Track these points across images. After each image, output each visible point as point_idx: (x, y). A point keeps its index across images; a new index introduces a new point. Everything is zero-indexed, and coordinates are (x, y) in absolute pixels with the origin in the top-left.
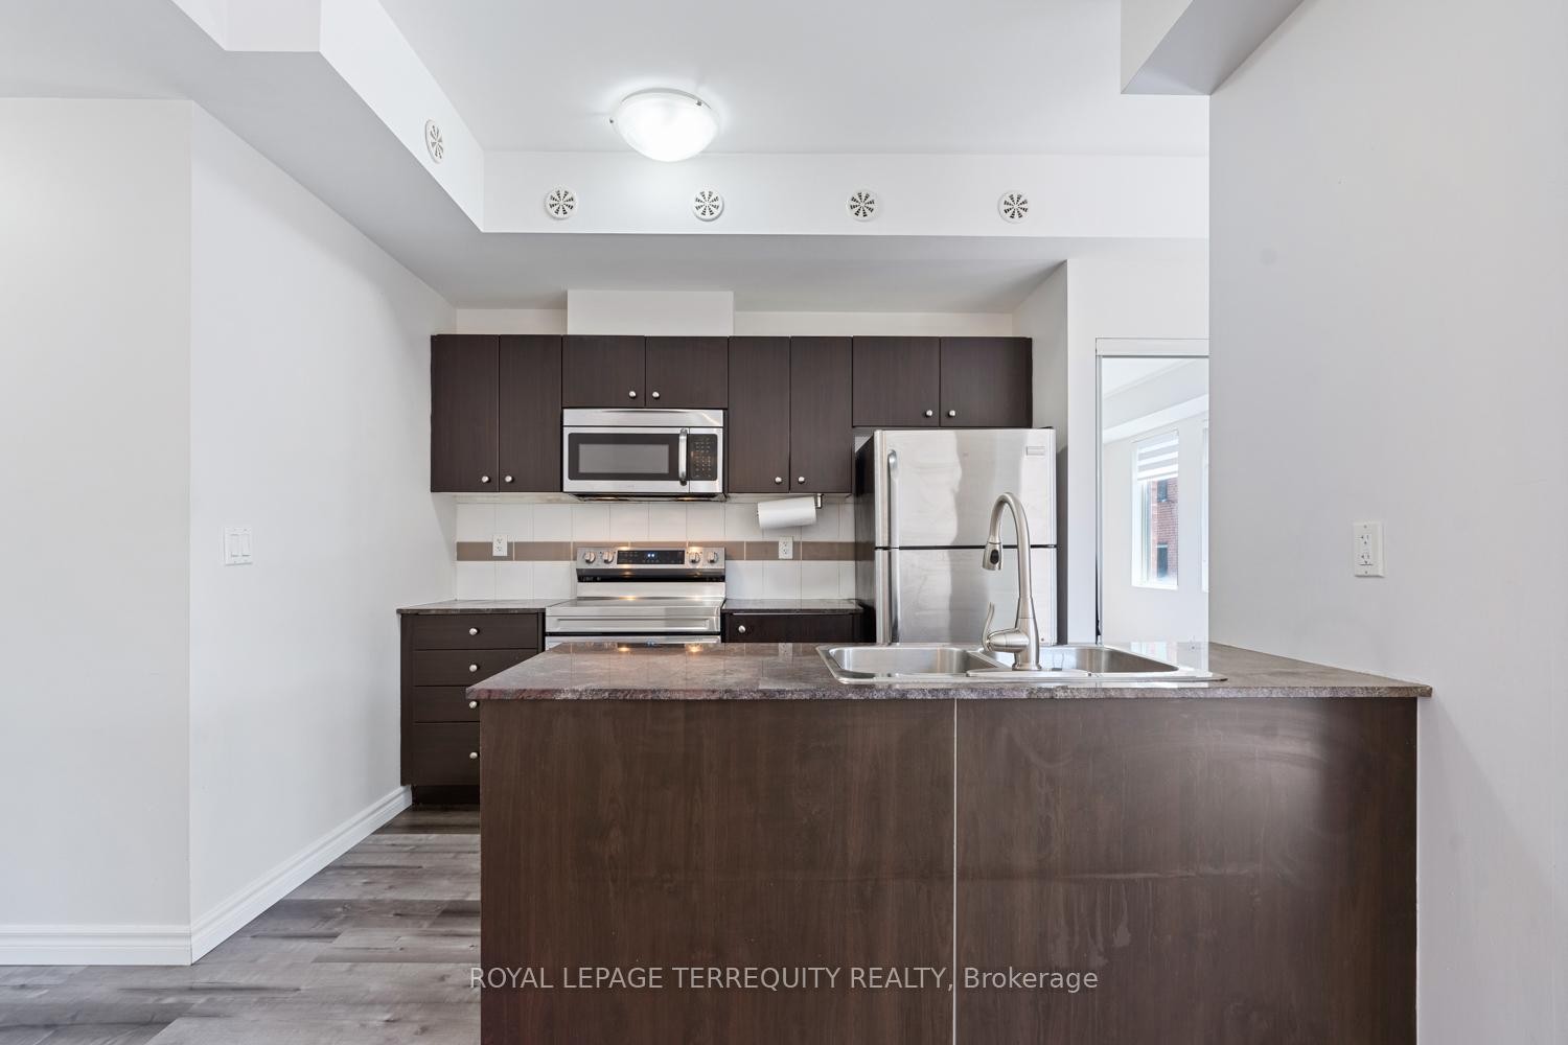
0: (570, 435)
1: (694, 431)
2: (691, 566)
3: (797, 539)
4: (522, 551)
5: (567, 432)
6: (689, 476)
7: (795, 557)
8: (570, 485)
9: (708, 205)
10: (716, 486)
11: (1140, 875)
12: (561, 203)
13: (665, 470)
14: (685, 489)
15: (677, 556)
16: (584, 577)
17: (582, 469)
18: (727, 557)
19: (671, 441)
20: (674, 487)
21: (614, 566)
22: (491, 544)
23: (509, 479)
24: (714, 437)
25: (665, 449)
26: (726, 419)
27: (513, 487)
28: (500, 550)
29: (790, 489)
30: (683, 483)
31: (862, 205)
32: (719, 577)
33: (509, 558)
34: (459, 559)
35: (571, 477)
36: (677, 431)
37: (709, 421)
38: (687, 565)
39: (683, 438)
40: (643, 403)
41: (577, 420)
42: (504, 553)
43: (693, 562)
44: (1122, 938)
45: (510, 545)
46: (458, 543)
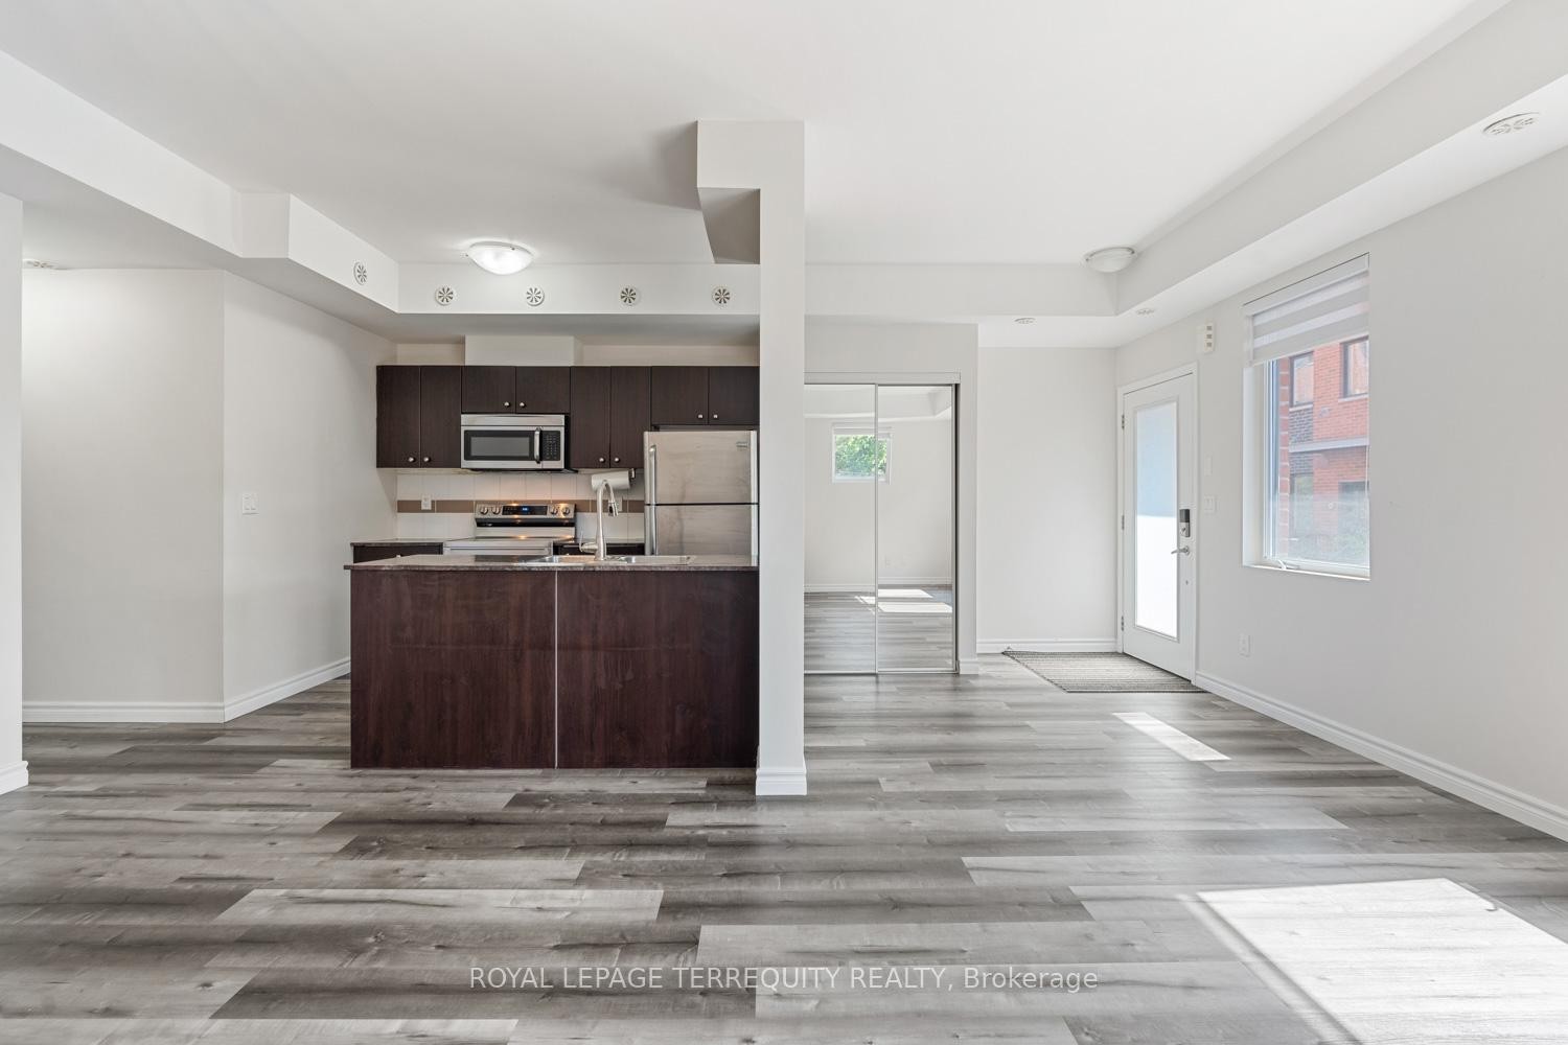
0: (466, 432)
1: (545, 429)
2: (552, 517)
3: (625, 498)
4: (441, 506)
5: (463, 429)
6: (542, 458)
7: (624, 510)
8: (465, 463)
9: (534, 296)
10: (560, 464)
11: (637, 649)
12: (445, 295)
13: (527, 454)
14: (539, 466)
15: (543, 510)
16: (481, 523)
17: (473, 454)
18: (576, 510)
19: (530, 434)
20: (532, 465)
21: (500, 516)
22: (420, 502)
23: (427, 459)
24: (559, 433)
25: (527, 440)
26: (567, 420)
27: (430, 464)
28: (426, 505)
29: (609, 465)
30: (538, 463)
31: (628, 296)
32: (571, 524)
33: (432, 511)
34: (399, 511)
35: (466, 458)
36: (534, 429)
37: (555, 422)
38: (549, 516)
39: (537, 433)
40: (514, 410)
41: (470, 422)
42: (429, 508)
43: (553, 513)
44: (629, 676)
45: (433, 502)
46: (399, 502)
